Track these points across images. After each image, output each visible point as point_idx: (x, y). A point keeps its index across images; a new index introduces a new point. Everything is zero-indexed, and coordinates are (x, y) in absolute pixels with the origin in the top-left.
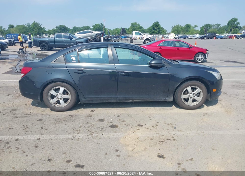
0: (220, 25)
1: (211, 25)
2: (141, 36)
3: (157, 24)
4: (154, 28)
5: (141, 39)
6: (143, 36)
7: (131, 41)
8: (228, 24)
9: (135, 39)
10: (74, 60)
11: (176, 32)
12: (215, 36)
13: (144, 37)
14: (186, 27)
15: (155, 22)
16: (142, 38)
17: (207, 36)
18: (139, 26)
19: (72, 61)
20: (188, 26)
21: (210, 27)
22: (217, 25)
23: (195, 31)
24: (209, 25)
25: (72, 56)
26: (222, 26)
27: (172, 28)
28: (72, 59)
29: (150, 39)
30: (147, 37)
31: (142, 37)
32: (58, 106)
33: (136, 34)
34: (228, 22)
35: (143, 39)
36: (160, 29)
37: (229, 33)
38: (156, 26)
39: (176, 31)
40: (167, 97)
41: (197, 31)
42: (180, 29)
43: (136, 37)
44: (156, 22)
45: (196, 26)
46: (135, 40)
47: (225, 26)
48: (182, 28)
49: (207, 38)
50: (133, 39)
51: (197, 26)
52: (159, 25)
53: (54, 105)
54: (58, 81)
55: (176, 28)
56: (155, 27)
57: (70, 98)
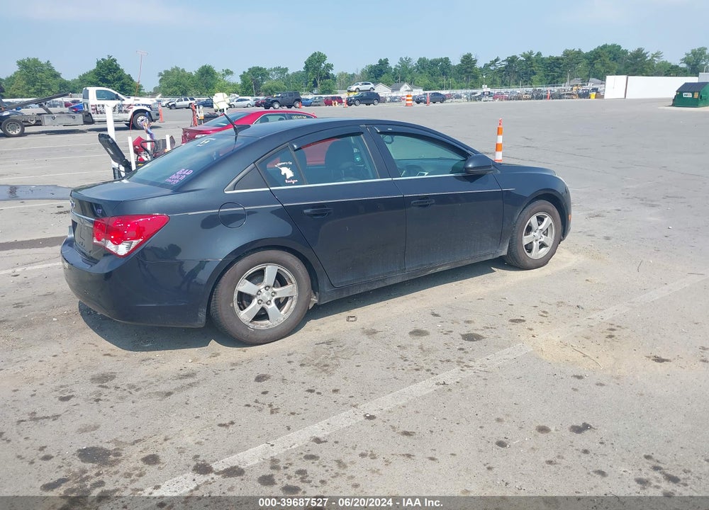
0: (286, 69)
1: (265, 69)
2: (119, 102)
3: (110, 65)
4: (104, 76)
5: (120, 111)
6: (124, 103)
7: (88, 119)
8: (307, 68)
9: (101, 113)
10: (291, 178)
11: (176, 88)
12: (299, 100)
13: (130, 105)
14: (202, 75)
15: (103, 59)
16: (124, 108)
17: (279, 99)
18: (51, 69)
19: (286, 181)
20: (207, 72)
21: (264, 76)
22: (278, 69)
23: (228, 84)
24: (260, 69)
25: (282, 166)
26: (290, 72)
27: (161, 77)
28: (283, 173)
29: (149, 110)
30: (139, 105)
31: (123, 105)
32: (263, 327)
33: (100, 95)
34: (305, 63)
35: (126, 112)
36: (125, 80)
37: (311, 92)
38: (109, 69)
39: (176, 85)
40: (498, 248)
41: (234, 85)
42: (187, 82)
43: (103, 106)
44: (107, 59)
45: (228, 72)
46: (100, 115)
47: (298, 73)
48: (190, 76)
49: (280, 106)
50: (91, 111)
51: (232, 73)
52: (117, 68)
53: (251, 325)
54: (258, 248)
55: (172, 79)
56: (107, 74)
57: (295, 294)
